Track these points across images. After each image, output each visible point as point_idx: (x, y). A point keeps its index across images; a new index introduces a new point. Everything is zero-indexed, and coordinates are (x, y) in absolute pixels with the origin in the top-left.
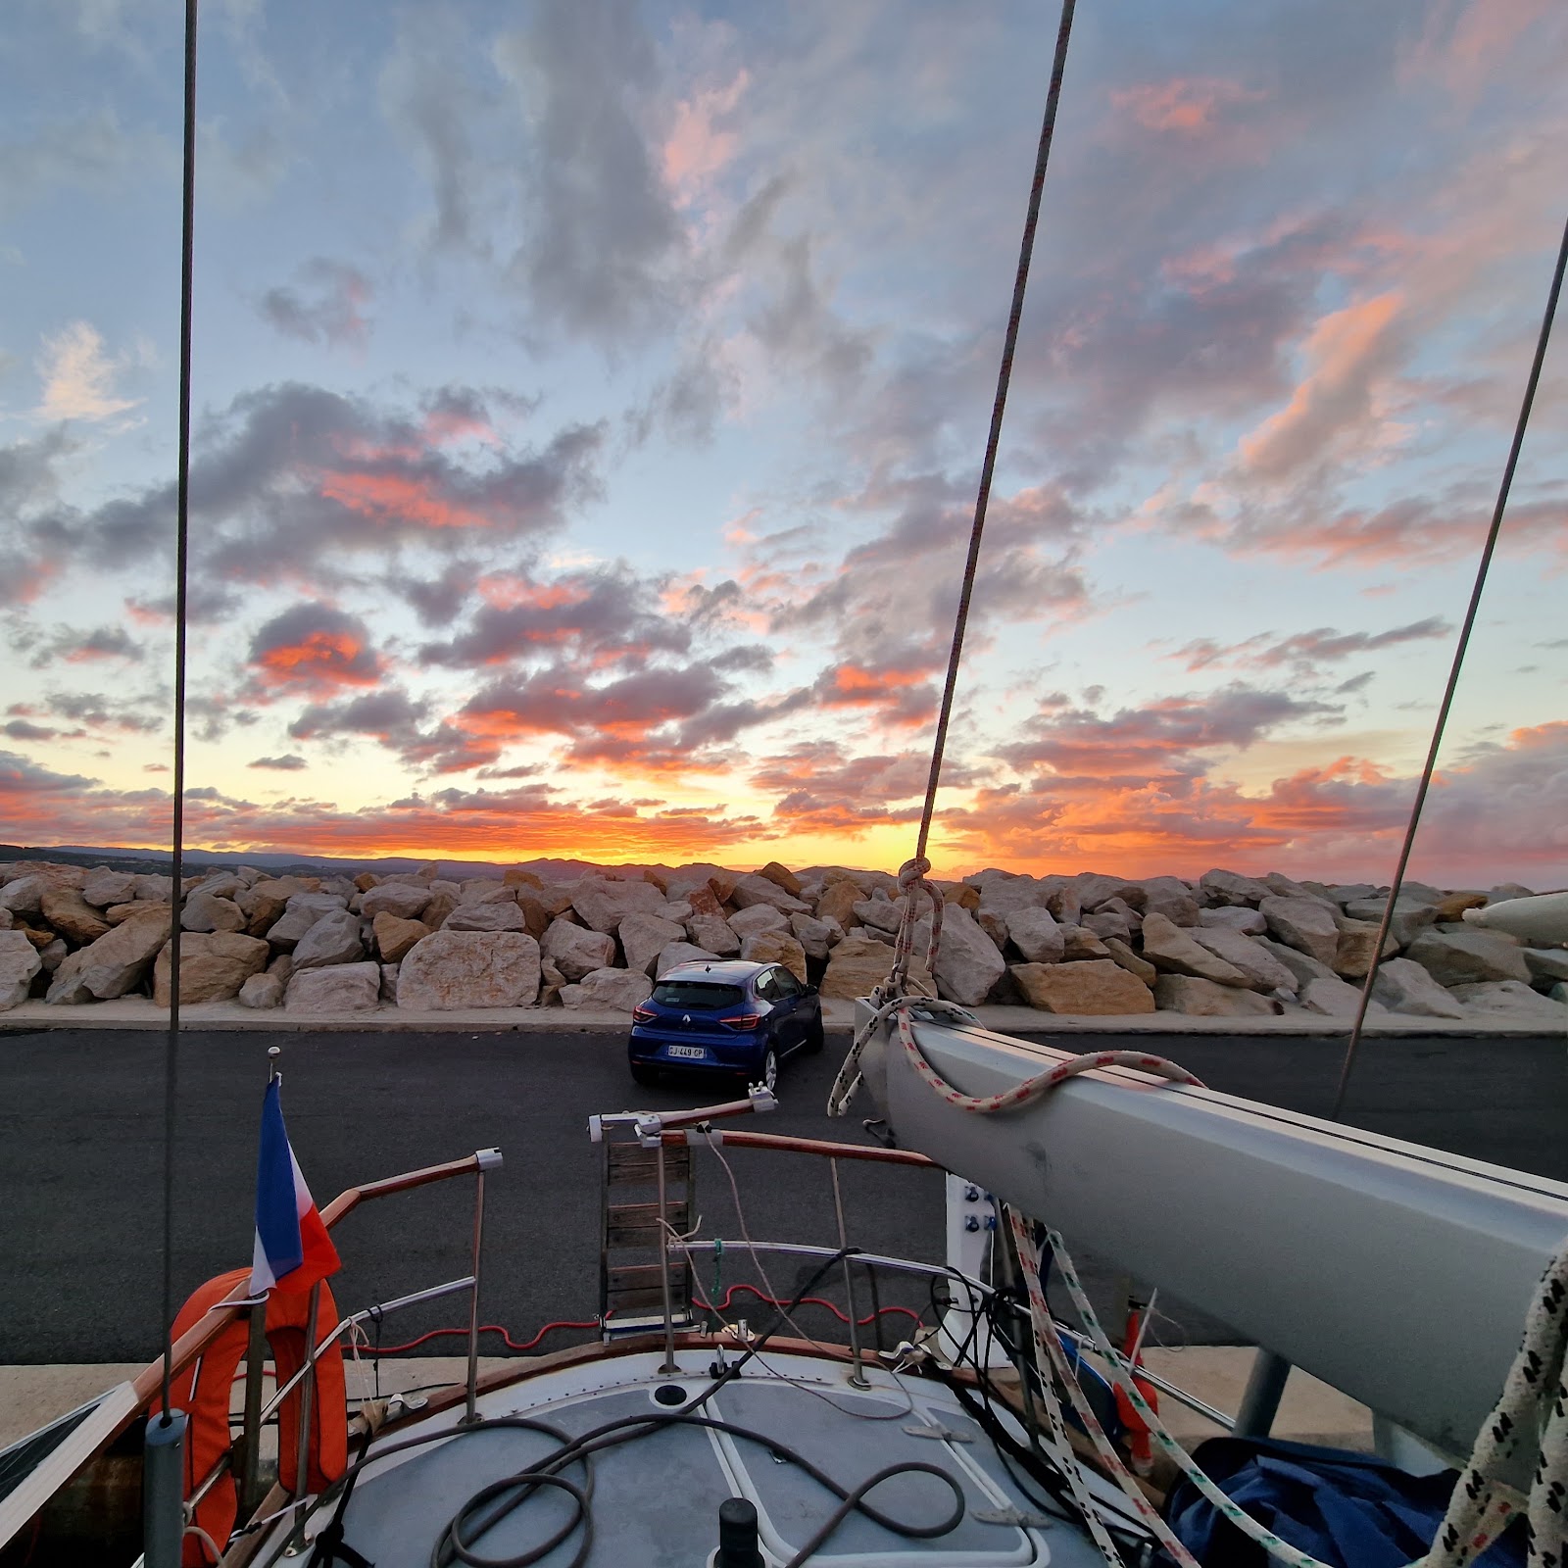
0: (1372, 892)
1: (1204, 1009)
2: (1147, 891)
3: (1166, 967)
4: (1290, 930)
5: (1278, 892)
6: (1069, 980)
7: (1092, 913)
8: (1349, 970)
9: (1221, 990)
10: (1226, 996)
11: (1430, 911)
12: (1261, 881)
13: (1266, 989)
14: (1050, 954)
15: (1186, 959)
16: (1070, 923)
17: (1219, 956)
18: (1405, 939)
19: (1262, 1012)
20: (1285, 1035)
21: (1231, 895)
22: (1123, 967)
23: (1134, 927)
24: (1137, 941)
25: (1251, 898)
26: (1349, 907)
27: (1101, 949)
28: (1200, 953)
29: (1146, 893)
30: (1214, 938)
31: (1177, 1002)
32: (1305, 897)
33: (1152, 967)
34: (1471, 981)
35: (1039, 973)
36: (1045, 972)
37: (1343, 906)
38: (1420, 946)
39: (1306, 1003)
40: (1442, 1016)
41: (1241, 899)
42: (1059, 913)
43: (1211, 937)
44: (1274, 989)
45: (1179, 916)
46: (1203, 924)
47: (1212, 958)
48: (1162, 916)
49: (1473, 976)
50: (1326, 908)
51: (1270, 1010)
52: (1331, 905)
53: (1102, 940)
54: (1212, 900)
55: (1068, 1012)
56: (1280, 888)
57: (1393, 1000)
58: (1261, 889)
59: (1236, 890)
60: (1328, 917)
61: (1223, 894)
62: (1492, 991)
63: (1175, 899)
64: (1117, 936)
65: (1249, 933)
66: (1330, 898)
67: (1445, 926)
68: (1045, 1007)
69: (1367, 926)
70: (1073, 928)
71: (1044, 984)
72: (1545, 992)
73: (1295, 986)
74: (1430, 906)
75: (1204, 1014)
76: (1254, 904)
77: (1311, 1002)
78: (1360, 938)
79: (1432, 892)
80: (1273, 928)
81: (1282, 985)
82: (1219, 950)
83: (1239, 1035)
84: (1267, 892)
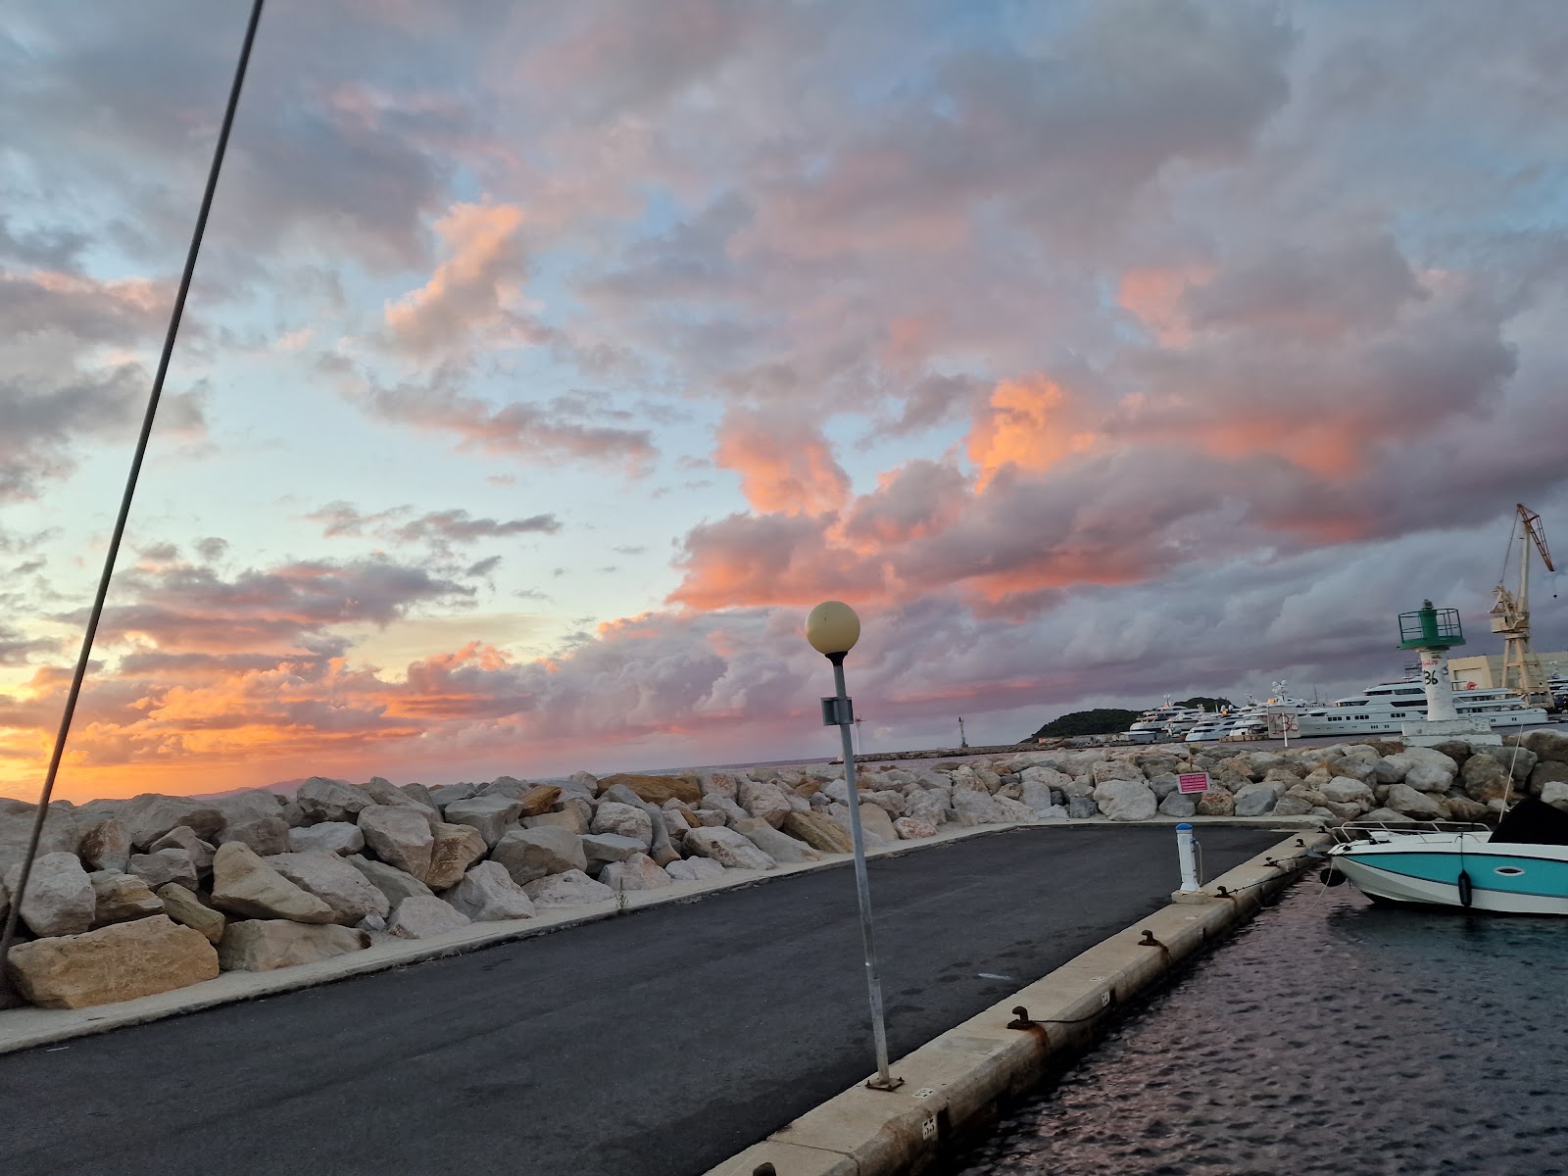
0: (470, 791)
1: (278, 960)
2: (227, 812)
3: (239, 911)
4: (387, 843)
5: (381, 800)
6: (98, 956)
7: (146, 852)
8: (442, 882)
9: (303, 930)
10: (306, 938)
11: (514, 807)
12: (364, 788)
13: (352, 920)
14: (72, 921)
15: (264, 898)
16: (113, 870)
17: (306, 888)
18: (492, 840)
19: (345, 948)
20: (367, 973)
21: (328, 807)
22: (179, 922)
23: (202, 864)
24: (205, 883)
25: (350, 809)
26: (448, 810)
27: (153, 901)
28: (283, 886)
29: (224, 816)
30: (303, 865)
31: (247, 957)
32: (406, 804)
33: (219, 916)
34: (540, 877)
35: (49, 954)
36: (60, 950)
37: (442, 809)
38: (504, 845)
39: (394, 928)
40: (515, 917)
41: (338, 813)
42: (96, 856)
43: (299, 865)
44: (363, 917)
45: (263, 841)
46: (293, 849)
47: (296, 891)
48: (241, 845)
49: (543, 871)
50: (425, 815)
51: (356, 944)
52: (430, 810)
53: (155, 890)
54: (307, 816)
55: (92, 1003)
56: (381, 795)
57: (475, 909)
58: (362, 799)
59: (334, 801)
60: (425, 823)
61: (320, 808)
62: (557, 885)
63: (259, 821)
64: (178, 880)
65: (344, 853)
66: (430, 801)
67: (527, 820)
68: (57, 1004)
69: (460, 830)
70: (113, 877)
71: (57, 968)
72: (595, 876)
73: (385, 910)
74: (514, 802)
75: (278, 967)
76: (352, 817)
77: (399, 926)
78: (452, 845)
79: (519, 785)
80: (371, 845)
81: (372, 911)
82: (307, 880)
83: (317, 985)
84: (367, 801)
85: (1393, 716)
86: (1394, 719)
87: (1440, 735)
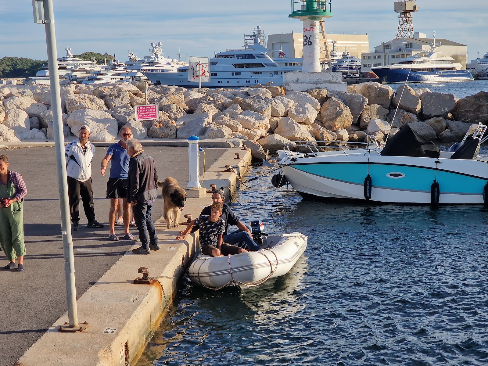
85: (233, 74)
86: (235, 77)
87: (310, 82)
